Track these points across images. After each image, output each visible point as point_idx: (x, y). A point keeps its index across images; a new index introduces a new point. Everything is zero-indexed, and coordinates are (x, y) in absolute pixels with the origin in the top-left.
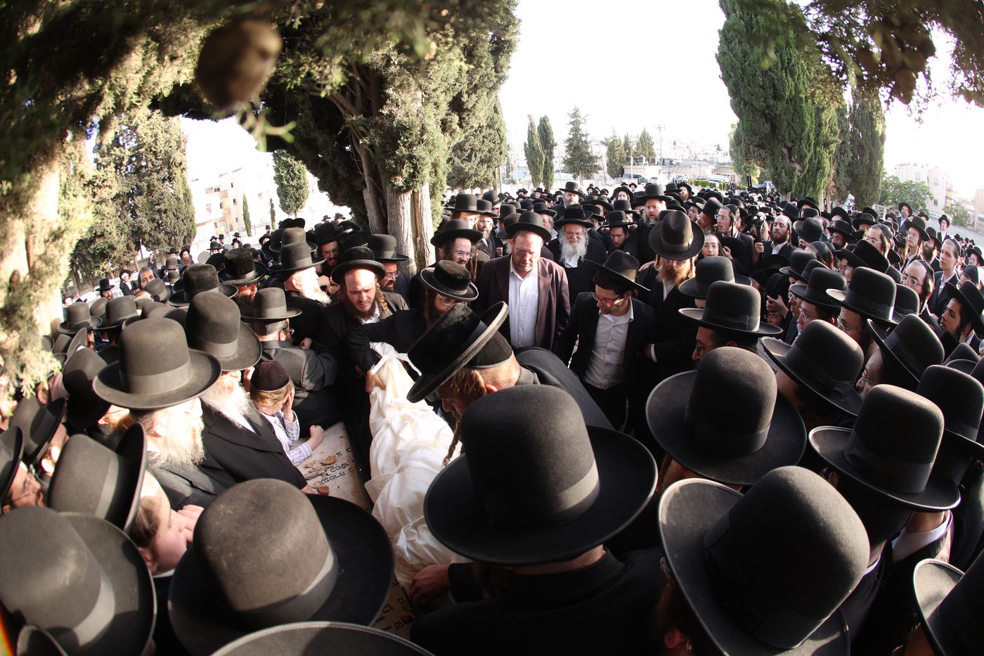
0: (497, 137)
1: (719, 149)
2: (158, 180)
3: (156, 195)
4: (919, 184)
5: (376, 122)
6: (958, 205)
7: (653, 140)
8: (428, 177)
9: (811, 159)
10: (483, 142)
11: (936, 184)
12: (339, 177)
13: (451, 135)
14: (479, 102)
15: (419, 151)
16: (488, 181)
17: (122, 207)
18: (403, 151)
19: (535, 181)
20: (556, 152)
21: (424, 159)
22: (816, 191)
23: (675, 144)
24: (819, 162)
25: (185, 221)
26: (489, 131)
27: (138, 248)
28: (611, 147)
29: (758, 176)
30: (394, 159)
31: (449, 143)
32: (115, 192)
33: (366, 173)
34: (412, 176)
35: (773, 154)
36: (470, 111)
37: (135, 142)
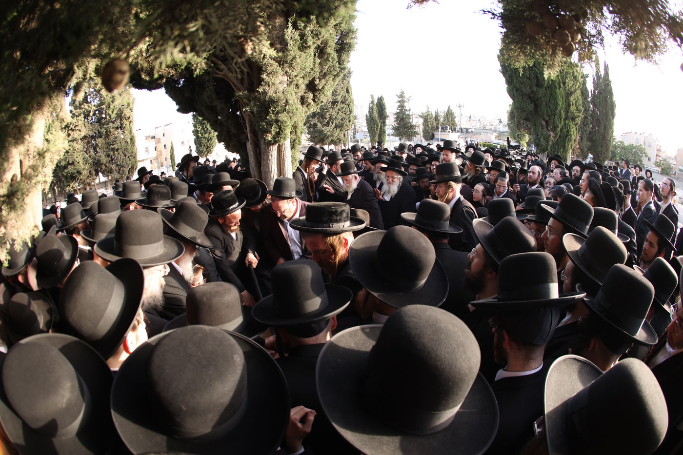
0: (348, 110)
1: (500, 122)
2: (113, 128)
3: (112, 139)
4: (638, 147)
5: (256, 97)
6: (665, 160)
7: (456, 115)
8: (289, 135)
9: (562, 129)
10: (338, 113)
11: (650, 146)
12: (231, 133)
13: (307, 107)
14: (327, 84)
15: (283, 117)
16: (340, 140)
17: (87, 145)
18: (272, 116)
19: (372, 141)
20: (387, 122)
21: (286, 122)
22: (565, 151)
23: (470, 118)
24: (568, 131)
25: (130, 158)
26: (342, 105)
27: (97, 174)
28: (426, 119)
29: (527, 141)
30: (266, 122)
31: (306, 112)
32: (83, 134)
33: (248, 130)
34: (278, 134)
35: (535, 125)
36: (321, 90)
37: (99, 101)
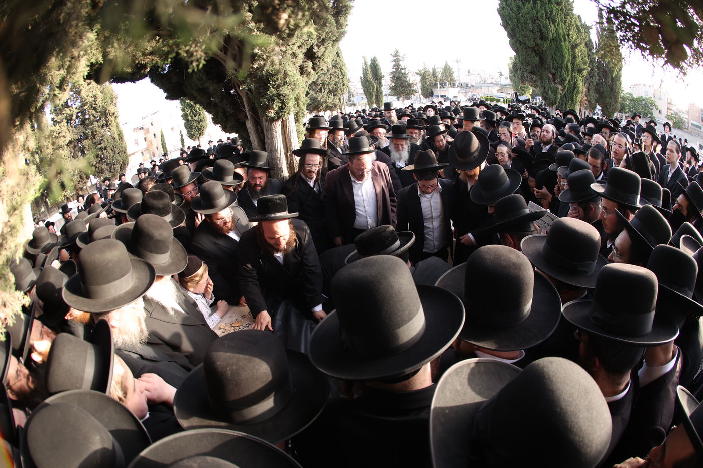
0: (340, 73)
1: (501, 75)
2: (99, 127)
3: (98, 138)
4: (647, 99)
5: (252, 73)
6: (676, 114)
7: (453, 70)
8: (293, 109)
9: (569, 81)
10: (331, 78)
11: (660, 99)
12: (227, 114)
13: (307, 76)
14: (327, 51)
15: (284, 90)
16: (336, 106)
17: (74, 150)
18: (272, 91)
19: (370, 103)
20: (383, 82)
21: (288, 95)
22: (574, 104)
23: (469, 72)
24: (575, 83)
25: (120, 154)
26: (334, 70)
27: (88, 177)
28: (424, 76)
29: (531, 93)
30: (266, 98)
31: (307, 82)
32: (68, 139)
33: (247, 109)
34: (281, 109)
35: (541, 78)
36: (320, 58)
37: (80, 103)
